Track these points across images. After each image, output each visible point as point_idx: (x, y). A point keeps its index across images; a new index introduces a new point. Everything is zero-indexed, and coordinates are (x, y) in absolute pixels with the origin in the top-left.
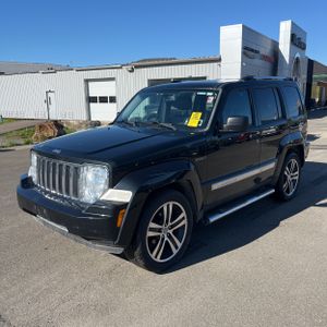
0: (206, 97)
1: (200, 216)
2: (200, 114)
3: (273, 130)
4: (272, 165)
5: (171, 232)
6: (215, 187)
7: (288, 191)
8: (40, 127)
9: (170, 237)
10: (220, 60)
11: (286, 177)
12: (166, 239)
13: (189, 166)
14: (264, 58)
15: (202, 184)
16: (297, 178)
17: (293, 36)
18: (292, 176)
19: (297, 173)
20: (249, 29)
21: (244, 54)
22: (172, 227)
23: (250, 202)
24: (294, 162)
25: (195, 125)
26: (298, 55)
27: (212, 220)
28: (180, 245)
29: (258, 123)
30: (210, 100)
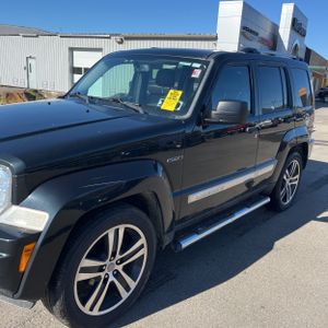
0: (191, 70)
1: (167, 240)
2: (180, 93)
3: (268, 122)
4: (270, 168)
5: (120, 268)
6: (193, 198)
7: (285, 199)
8: (8, 95)
9: (117, 275)
10: (216, 39)
11: (284, 181)
12: (112, 279)
13: (156, 169)
14: (263, 41)
15: (175, 195)
16: (296, 183)
17: (294, 20)
18: (292, 180)
19: (297, 176)
20: (250, 7)
21: (242, 34)
22: (122, 261)
23: (238, 216)
24: (296, 163)
25: (172, 108)
26: (297, 42)
27: (185, 244)
28: (133, 285)
29: (258, 112)
30: (196, 74)
